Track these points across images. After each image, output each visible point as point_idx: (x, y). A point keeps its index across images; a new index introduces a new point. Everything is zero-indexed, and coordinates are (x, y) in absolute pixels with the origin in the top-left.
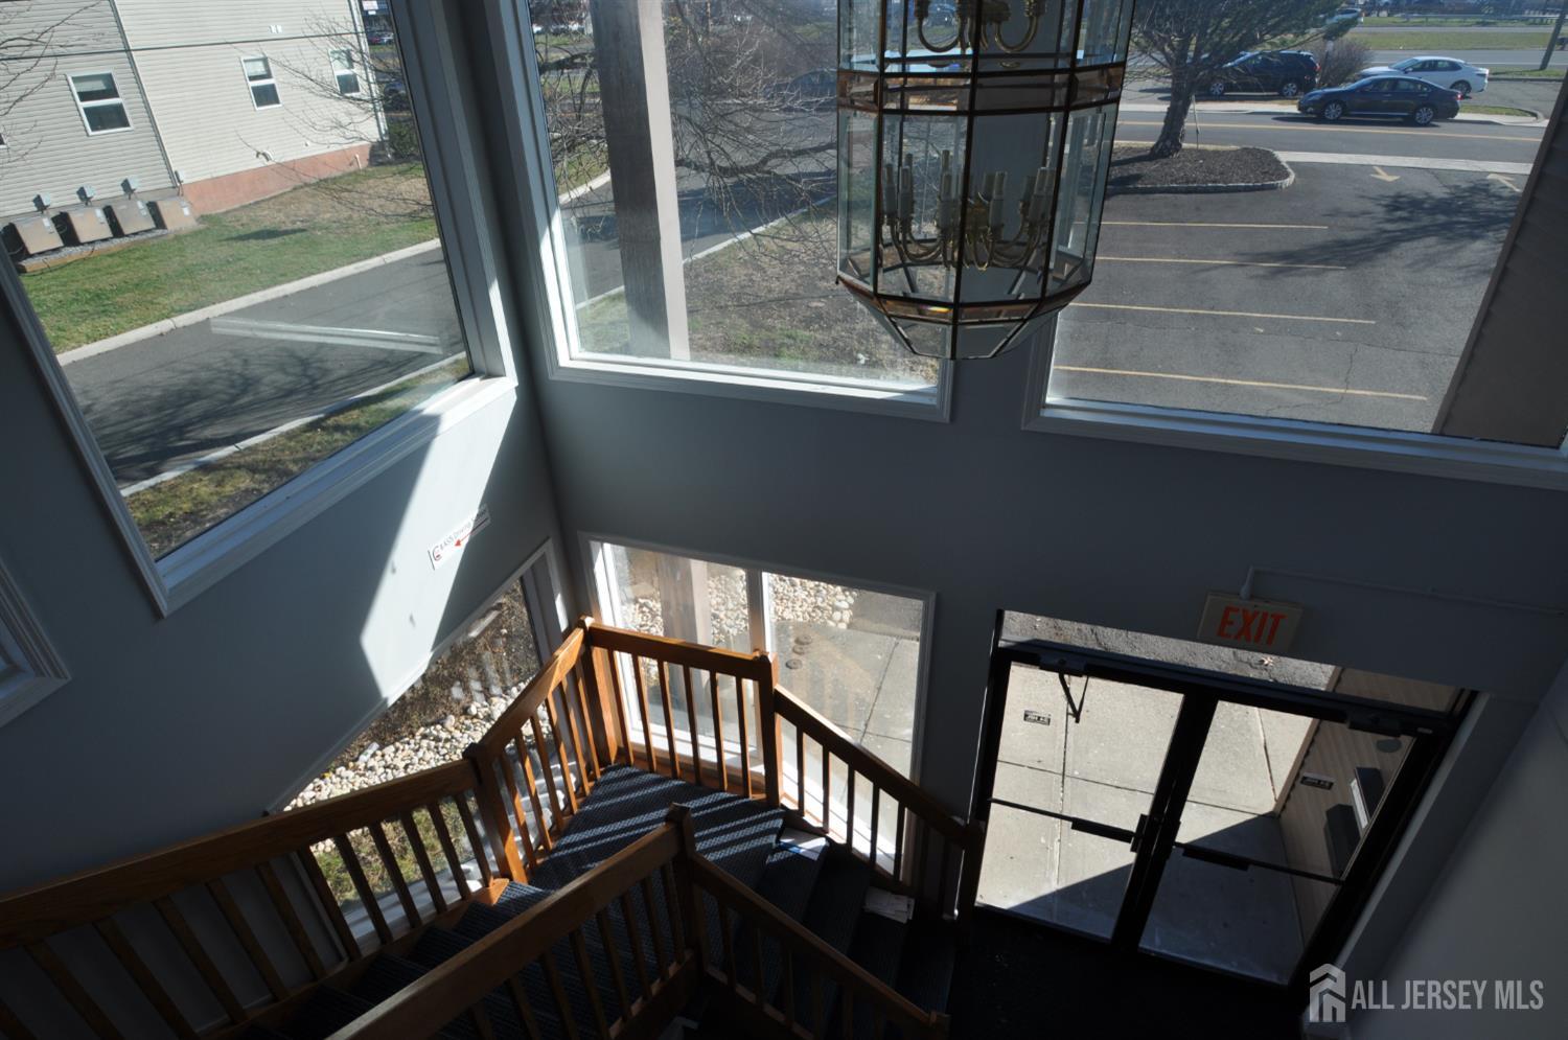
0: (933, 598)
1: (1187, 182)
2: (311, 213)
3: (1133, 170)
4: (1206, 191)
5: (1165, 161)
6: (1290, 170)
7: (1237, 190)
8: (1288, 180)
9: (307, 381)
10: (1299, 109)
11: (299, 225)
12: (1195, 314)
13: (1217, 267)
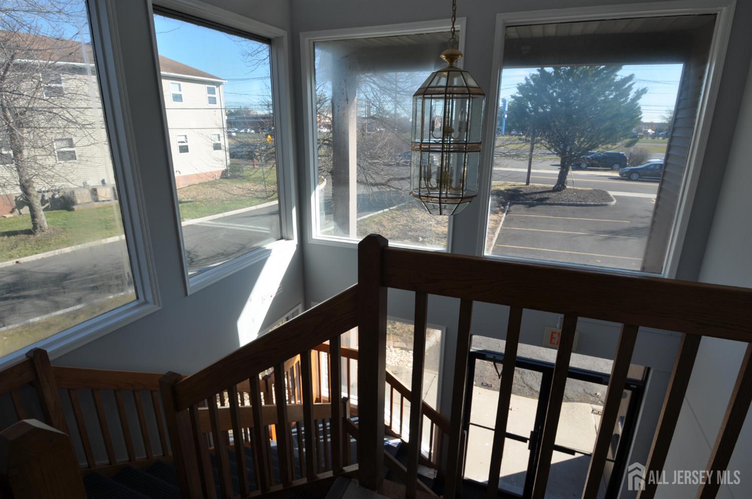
0: (445, 329)
1: (569, 201)
2: (195, 195)
3: (546, 195)
4: (577, 205)
5: (559, 192)
6: (614, 199)
7: (590, 205)
8: (613, 202)
9: (189, 259)
10: (620, 175)
11: (190, 199)
12: (571, 253)
13: (581, 235)
